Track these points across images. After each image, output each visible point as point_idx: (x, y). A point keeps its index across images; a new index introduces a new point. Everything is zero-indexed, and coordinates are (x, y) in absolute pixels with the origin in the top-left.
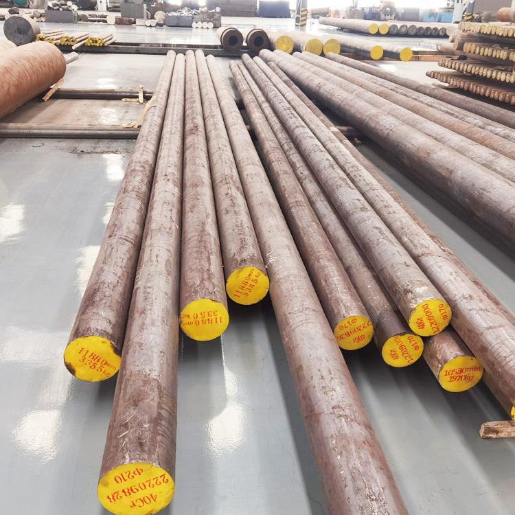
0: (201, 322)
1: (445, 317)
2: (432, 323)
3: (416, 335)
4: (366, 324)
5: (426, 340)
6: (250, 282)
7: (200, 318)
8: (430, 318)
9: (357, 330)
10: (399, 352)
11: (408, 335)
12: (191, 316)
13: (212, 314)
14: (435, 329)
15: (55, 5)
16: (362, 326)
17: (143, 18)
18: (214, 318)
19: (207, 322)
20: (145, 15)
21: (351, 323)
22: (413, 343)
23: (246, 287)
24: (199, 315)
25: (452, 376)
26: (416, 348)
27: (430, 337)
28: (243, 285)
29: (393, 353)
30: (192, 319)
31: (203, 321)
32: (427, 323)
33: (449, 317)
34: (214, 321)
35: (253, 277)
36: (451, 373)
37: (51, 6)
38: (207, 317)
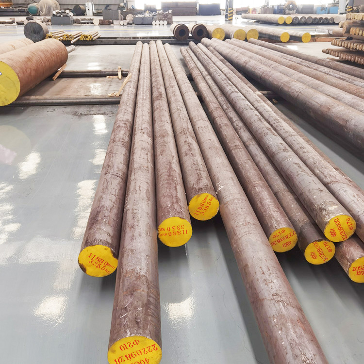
0: (172, 234)
1: (351, 228)
2: (341, 233)
3: (330, 241)
4: (292, 233)
5: (337, 244)
6: (206, 204)
7: (172, 231)
8: (340, 228)
9: (285, 238)
10: (317, 254)
11: (323, 241)
12: (166, 229)
13: (180, 227)
14: (344, 237)
15: (58, 13)
16: (289, 235)
17: (118, 19)
18: (181, 230)
19: (177, 233)
20: (120, 18)
21: (281, 232)
22: (327, 247)
23: (203, 208)
24: (171, 229)
25: (358, 271)
26: (330, 251)
27: (340, 243)
28: (201, 207)
29: (313, 254)
30: (166, 232)
31: (174, 232)
32: (338, 232)
33: (355, 228)
34: (182, 232)
35: (208, 200)
36: (357, 269)
37: (55, 14)
38: (177, 230)
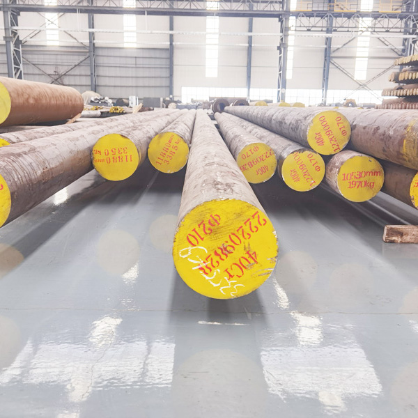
0: (112, 160)
1: (344, 133)
2: (331, 140)
3: (315, 152)
4: (269, 153)
5: (327, 159)
7: (111, 156)
8: (329, 133)
9: (259, 160)
10: (300, 173)
11: (307, 152)
12: (103, 152)
13: (122, 151)
14: (336, 147)
16: (264, 156)
18: (124, 155)
19: (118, 159)
21: (253, 151)
22: (313, 162)
23: (168, 154)
24: (110, 152)
25: (351, 181)
26: (318, 168)
27: (331, 156)
28: (164, 152)
29: (293, 174)
30: (103, 156)
31: (113, 158)
32: (326, 139)
33: (349, 133)
34: (124, 159)
35: (173, 143)
38: (117, 155)
